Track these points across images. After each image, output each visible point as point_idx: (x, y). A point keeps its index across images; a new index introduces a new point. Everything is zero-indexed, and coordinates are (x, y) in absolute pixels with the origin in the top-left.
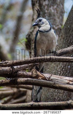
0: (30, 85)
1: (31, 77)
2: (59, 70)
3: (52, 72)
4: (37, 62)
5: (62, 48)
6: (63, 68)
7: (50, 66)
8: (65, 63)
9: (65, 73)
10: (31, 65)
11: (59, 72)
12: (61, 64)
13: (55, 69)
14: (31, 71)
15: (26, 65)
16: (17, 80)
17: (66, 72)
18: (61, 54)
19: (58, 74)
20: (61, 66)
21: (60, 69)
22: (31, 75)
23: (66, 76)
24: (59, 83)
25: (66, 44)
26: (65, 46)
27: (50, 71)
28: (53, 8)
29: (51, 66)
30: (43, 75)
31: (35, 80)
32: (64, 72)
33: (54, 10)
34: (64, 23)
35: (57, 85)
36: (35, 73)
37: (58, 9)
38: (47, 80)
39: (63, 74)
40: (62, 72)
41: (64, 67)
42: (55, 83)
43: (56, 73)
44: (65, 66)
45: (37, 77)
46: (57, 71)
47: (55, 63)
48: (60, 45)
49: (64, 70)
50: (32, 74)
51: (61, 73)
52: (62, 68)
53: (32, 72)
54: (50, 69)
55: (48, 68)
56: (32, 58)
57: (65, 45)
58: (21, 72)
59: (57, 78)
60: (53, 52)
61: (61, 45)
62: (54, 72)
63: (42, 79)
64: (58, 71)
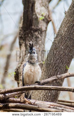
1: (19, 102)
2: (42, 97)
3: (36, 99)
4: (25, 91)
5: (44, 79)
6: (45, 95)
7: (34, 94)
8: (46, 91)
9: (46, 99)
10: (20, 93)
11: (42, 99)
12: (43, 92)
13: (38, 96)
15: (16, 93)
17: (47, 99)
18: (43, 84)
19: (41, 100)
20: (43, 93)
21: (43, 96)
22: (19, 101)
23: (47, 101)
24: (42, 107)
25: (47, 76)
26: (47, 77)
27: (35, 98)
28: (36, 48)
29: (35, 94)
30: (29, 101)
31: (23, 105)
32: (45, 99)
33: (37, 49)
35: (41, 109)
36: (23, 99)
37: (40, 48)
38: (33, 105)
39: (45, 100)
40: (44, 98)
41: (46, 95)
42: (39, 107)
43: (39, 99)
44: (47, 93)
45: (24, 102)
46: (40, 98)
47: (38, 92)
48: (42, 77)
49: (45, 97)
50: (20, 100)
51: (43, 99)
52: (44, 95)
53: (21, 98)
54: (34, 96)
55: (33, 96)
56: (21, 87)
57: (46, 77)
58: (11, 99)
59: (40, 103)
61: (43, 77)
62: (37, 98)
63: (28, 104)
64: (41, 98)
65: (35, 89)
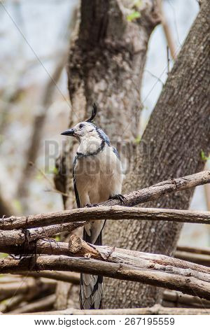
0: (64, 270)
1: (67, 252)
2: (130, 238)
3: (114, 243)
4: (82, 220)
5: (136, 187)
6: (139, 233)
7: (109, 229)
8: (144, 222)
9: (143, 244)
10: (68, 226)
11: (130, 243)
12: (134, 225)
13: (121, 235)
14: (68, 240)
15: (57, 226)
16: (36, 259)
17: (146, 243)
18: (134, 202)
19: (129, 247)
20: (134, 228)
21: (133, 236)
22: (67, 248)
23: (146, 250)
24: (130, 266)
25: (146, 180)
26: (145, 183)
27: (110, 240)
28: (116, 99)
29: (112, 229)
30: (95, 248)
31: (77, 260)
32: (141, 243)
33: (119, 102)
34: (141, 133)
35: (127, 271)
36: (77, 245)
37: (127, 100)
38: (104, 260)
39: (139, 246)
40: (136, 241)
41: (142, 232)
42: (121, 267)
43: (123, 244)
44: (145, 228)
45: (81, 252)
46: (125, 240)
47: (121, 223)
48: (132, 181)
49: (140, 237)
50: (69, 247)
51: (134, 244)
52: (136, 233)
53: (70, 242)
54: (110, 235)
55: (106, 234)
56: (72, 210)
57: (144, 181)
58: (44, 242)
59: (126, 256)
60: (116, 198)
61: (135, 182)
62: (118, 241)
63: (92, 257)
64: (128, 240)
65: (112, 215)
